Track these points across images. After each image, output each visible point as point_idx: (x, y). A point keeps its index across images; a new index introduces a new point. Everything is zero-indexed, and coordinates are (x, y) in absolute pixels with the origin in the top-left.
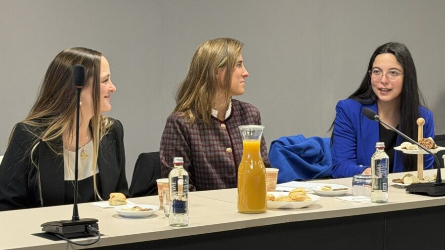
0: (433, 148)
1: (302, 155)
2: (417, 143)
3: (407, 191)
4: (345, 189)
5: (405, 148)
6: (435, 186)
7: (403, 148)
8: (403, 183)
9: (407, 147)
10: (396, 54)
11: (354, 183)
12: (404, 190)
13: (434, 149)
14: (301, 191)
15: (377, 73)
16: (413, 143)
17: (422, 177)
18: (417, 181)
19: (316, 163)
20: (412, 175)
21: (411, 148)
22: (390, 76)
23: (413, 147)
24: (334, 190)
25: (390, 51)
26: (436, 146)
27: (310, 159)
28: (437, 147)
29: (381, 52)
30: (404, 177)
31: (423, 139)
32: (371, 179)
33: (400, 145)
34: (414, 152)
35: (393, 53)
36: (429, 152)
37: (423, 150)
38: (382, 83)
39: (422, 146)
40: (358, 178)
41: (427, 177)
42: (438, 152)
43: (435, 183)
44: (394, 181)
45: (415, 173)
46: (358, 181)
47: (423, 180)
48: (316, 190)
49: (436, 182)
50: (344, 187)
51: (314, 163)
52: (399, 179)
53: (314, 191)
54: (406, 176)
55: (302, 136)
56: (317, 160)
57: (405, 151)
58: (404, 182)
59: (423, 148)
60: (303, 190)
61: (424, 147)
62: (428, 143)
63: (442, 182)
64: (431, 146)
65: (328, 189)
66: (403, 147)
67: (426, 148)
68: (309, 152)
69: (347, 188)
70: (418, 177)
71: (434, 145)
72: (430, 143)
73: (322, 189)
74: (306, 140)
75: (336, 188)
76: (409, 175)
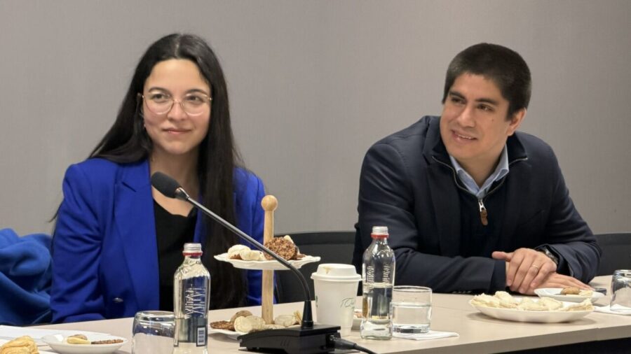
0: (294, 258)
1: (12, 273)
2: (264, 246)
3: (241, 345)
4: (115, 342)
5: (238, 257)
6: (301, 336)
7: (232, 258)
8: (233, 330)
9: (240, 256)
10: (200, 60)
11: (137, 329)
12: (237, 345)
13: (296, 259)
14: (27, 345)
15: (160, 100)
16: (253, 247)
17: (272, 318)
18: (262, 325)
19: (39, 290)
20: (251, 315)
21: (251, 258)
22: (188, 106)
23: (255, 255)
24: (93, 343)
25: (185, 55)
26: (299, 253)
27: (28, 281)
28: (301, 257)
29: (164, 57)
30: (235, 318)
31: (273, 238)
32: (173, 319)
33: (226, 251)
34: (256, 265)
35: (193, 59)
36: (288, 266)
37: (276, 261)
38: (172, 120)
39: (273, 253)
40: (146, 319)
41: (280, 317)
42: (303, 267)
43: (300, 330)
44: (215, 325)
45: (255, 311)
46: (145, 325)
47: (273, 323)
48: (55, 342)
49: (302, 327)
50: (112, 338)
51: (36, 290)
52: (224, 322)
53: (51, 345)
54: (238, 315)
55: (11, 231)
56: (42, 282)
57: (237, 264)
58: (235, 327)
59: (275, 258)
60: (30, 342)
61: (277, 256)
62: (284, 247)
63: (315, 328)
64: (291, 253)
65: (81, 340)
66: (233, 255)
67: (282, 258)
68: (26, 267)
69: (122, 339)
70: (263, 317)
71: (296, 252)
72: (289, 247)
73: (68, 341)
74: (18, 240)
75: (97, 340)
76: (244, 314)
